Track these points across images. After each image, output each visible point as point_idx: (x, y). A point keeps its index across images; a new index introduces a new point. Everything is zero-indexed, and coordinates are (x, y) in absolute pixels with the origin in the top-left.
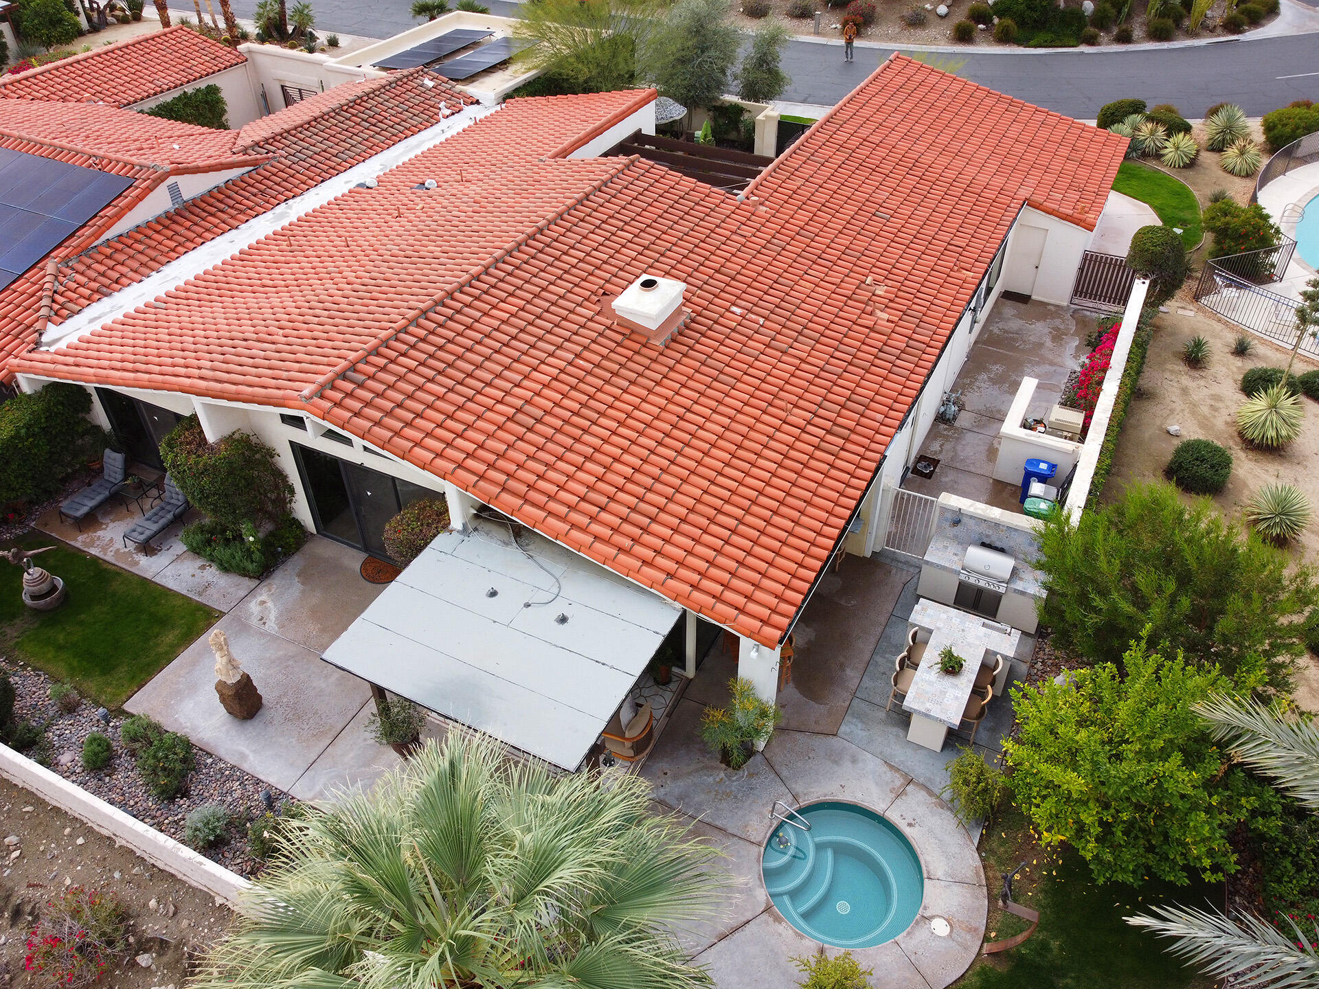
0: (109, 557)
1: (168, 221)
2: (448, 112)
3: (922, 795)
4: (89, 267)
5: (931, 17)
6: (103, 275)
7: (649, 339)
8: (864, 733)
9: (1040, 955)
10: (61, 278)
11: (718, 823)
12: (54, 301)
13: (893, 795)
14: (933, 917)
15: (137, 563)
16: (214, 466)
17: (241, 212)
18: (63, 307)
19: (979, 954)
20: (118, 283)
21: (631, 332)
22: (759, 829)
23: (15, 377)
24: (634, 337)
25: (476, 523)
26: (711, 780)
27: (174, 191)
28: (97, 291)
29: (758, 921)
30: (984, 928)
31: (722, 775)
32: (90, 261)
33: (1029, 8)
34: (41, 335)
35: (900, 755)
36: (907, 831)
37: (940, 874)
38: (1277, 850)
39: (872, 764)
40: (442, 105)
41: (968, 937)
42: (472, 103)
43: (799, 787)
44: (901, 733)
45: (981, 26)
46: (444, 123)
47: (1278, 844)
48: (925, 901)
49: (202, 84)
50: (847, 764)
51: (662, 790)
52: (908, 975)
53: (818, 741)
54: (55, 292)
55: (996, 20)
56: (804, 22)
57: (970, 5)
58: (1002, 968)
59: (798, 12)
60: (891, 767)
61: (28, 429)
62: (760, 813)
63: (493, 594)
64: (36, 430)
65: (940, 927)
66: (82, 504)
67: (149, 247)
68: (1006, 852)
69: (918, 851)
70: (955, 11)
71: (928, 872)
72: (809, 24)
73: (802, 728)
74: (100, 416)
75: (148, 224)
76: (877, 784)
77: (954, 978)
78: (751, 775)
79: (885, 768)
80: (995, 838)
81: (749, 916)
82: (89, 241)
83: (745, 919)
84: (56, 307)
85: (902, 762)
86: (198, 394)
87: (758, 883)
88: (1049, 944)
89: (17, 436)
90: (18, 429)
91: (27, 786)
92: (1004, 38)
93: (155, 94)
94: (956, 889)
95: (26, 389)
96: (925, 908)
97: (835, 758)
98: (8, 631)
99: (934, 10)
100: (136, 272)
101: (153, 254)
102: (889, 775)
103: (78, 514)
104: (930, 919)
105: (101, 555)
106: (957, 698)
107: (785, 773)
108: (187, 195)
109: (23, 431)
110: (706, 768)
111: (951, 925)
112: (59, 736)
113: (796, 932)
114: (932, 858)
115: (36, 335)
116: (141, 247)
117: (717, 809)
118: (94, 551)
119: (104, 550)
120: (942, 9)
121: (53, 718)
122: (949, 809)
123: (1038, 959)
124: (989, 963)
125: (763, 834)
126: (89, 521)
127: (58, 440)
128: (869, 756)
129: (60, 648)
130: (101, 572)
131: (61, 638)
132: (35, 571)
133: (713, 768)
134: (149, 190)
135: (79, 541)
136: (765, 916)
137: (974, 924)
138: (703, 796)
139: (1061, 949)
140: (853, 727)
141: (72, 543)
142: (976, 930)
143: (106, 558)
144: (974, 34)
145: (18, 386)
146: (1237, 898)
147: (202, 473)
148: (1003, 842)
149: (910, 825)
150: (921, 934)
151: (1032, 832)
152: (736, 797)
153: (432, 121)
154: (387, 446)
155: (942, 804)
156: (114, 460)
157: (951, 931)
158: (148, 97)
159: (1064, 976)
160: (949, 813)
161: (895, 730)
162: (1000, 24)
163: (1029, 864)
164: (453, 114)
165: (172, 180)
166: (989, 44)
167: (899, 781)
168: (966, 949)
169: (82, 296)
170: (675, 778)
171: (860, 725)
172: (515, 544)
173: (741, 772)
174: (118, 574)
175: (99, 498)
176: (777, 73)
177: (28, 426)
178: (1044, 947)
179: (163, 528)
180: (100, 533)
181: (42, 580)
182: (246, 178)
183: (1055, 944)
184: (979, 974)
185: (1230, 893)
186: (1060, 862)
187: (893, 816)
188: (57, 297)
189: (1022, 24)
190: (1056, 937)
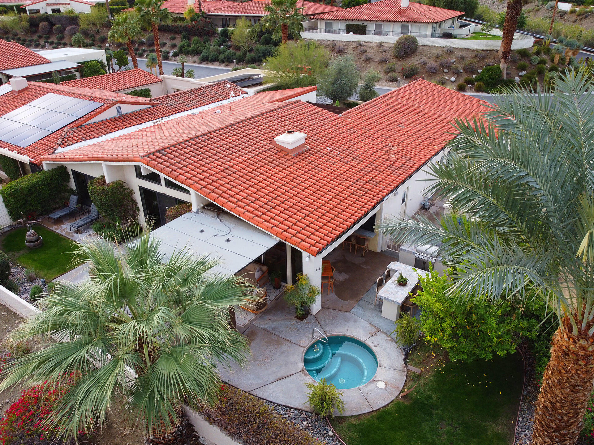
0: (63, 233)
1: (114, 120)
2: (234, 95)
3: (384, 336)
4: (80, 131)
5: (448, 82)
6: (85, 134)
7: (288, 153)
8: (362, 312)
9: (426, 399)
10: (68, 134)
11: (288, 339)
12: (63, 140)
13: (370, 335)
14: (379, 381)
15: (73, 236)
16: (106, 191)
17: (144, 119)
18: (66, 142)
19: (397, 397)
20: (90, 137)
21: (281, 150)
22: (306, 342)
23: (42, 163)
24: (282, 152)
25: (202, 210)
26: (289, 323)
27: (119, 109)
28: (81, 139)
29: (296, 375)
30: (402, 387)
31: (295, 322)
32: (80, 129)
33: (490, 78)
34: (55, 150)
35: (377, 321)
36: (373, 348)
37: (385, 365)
38: (541, 354)
39: (363, 323)
40: (232, 92)
41: (394, 390)
42: (244, 94)
43: (328, 329)
44: (379, 313)
45: (469, 86)
46: (232, 99)
47: (542, 352)
48: (376, 375)
49: (144, 88)
50: (352, 323)
51: (267, 325)
52: (361, 401)
53: (340, 313)
54: (65, 138)
55: (476, 83)
56: (394, 83)
57: (465, 77)
58: (407, 403)
59: (391, 79)
60: (372, 325)
61: (42, 182)
62: (308, 336)
63: (202, 231)
64: (45, 183)
65: (381, 385)
66: (58, 214)
67: (105, 127)
68: (419, 360)
69: (377, 356)
70: (458, 80)
71: (380, 364)
72: (396, 84)
73: (335, 308)
74: (73, 184)
75: (107, 120)
76: (364, 330)
77: (383, 405)
78: (307, 323)
79: (369, 325)
80: (415, 355)
81: (293, 372)
82: (82, 122)
83: (291, 374)
84: (63, 142)
85: (377, 324)
86: (105, 160)
87: (300, 361)
88: (432, 396)
89: (37, 183)
90: (38, 181)
91: (6, 305)
92: (479, 90)
93: (124, 89)
94: (392, 371)
95: (45, 168)
96: (375, 377)
97: (347, 320)
98: (16, 254)
99: (449, 79)
100: (97, 134)
101: (105, 129)
102: (370, 327)
103: (55, 217)
104: (377, 381)
105: (60, 233)
106: (402, 294)
107: (323, 323)
108: (123, 112)
109: (40, 182)
110: (288, 319)
111: (386, 385)
112: (24, 289)
113: (313, 380)
114: (383, 358)
115: (54, 150)
116: (101, 127)
117: (289, 334)
118: (58, 231)
119: (62, 231)
120: (453, 79)
121: (24, 282)
122: (395, 342)
123: (425, 401)
124: (402, 401)
125: (307, 344)
126: (59, 221)
127: (54, 190)
128: (363, 320)
129: (35, 260)
130: (59, 238)
131: (36, 257)
132: (32, 231)
133: (291, 319)
134: (109, 107)
135: (53, 228)
136: (301, 373)
137: (397, 385)
138: (284, 329)
139: (437, 398)
140: (358, 310)
141: (51, 228)
142: (398, 388)
143: (62, 234)
144: (466, 88)
145: (43, 168)
146: (529, 387)
147: (102, 193)
148: (418, 356)
149: (375, 346)
150: (372, 387)
151: (433, 354)
152: (298, 330)
153: (227, 97)
154: (169, 174)
155: (392, 340)
156: (74, 199)
157: (386, 387)
158: (122, 90)
159: (437, 409)
160: (395, 344)
161: (376, 312)
162: (477, 84)
163: (429, 366)
164: (236, 96)
165: (118, 105)
166: (472, 92)
167: (374, 330)
168: (391, 394)
169: (74, 140)
170: (274, 321)
171: (361, 309)
172: (216, 217)
173: (303, 322)
174: (65, 239)
175: (65, 213)
176: (374, 91)
177: (42, 181)
178: (430, 397)
179: (86, 224)
180: (62, 226)
181: (33, 235)
182: (149, 109)
183: (435, 396)
184: (395, 404)
185: (526, 385)
186: (444, 366)
187: (369, 343)
188: (65, 139)
189: (487, 85)
190: (436, 394)
